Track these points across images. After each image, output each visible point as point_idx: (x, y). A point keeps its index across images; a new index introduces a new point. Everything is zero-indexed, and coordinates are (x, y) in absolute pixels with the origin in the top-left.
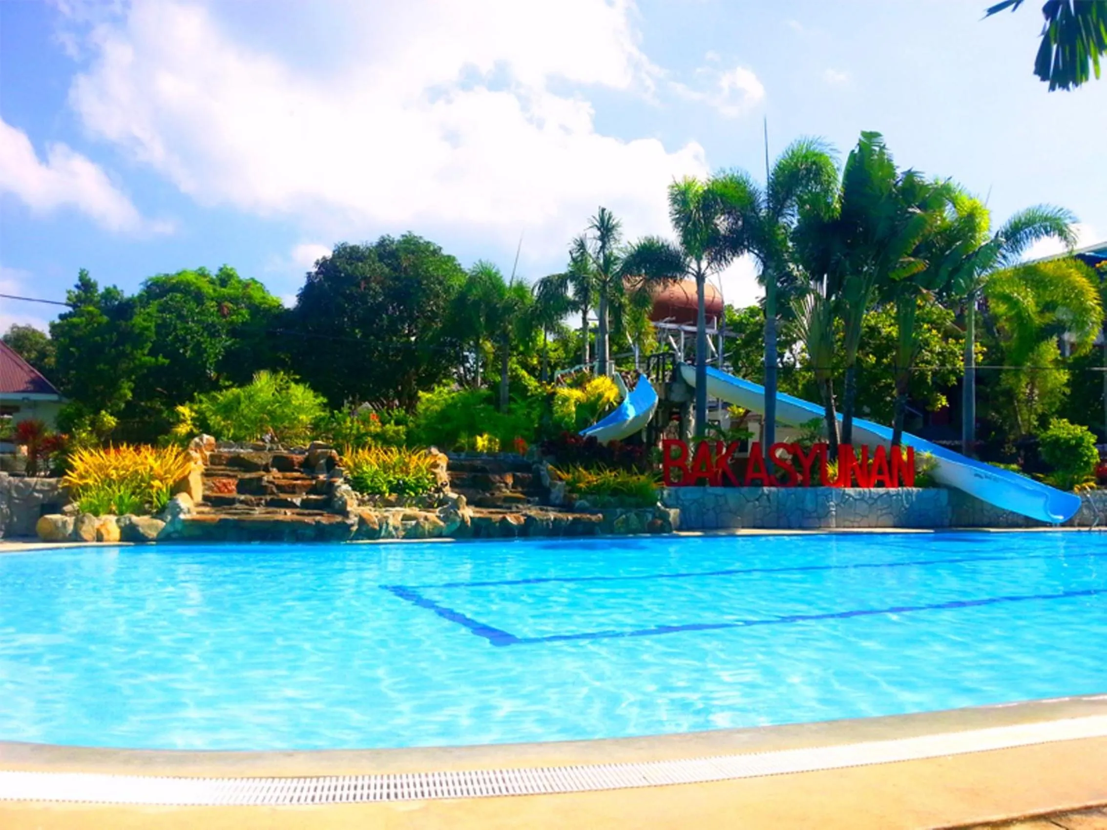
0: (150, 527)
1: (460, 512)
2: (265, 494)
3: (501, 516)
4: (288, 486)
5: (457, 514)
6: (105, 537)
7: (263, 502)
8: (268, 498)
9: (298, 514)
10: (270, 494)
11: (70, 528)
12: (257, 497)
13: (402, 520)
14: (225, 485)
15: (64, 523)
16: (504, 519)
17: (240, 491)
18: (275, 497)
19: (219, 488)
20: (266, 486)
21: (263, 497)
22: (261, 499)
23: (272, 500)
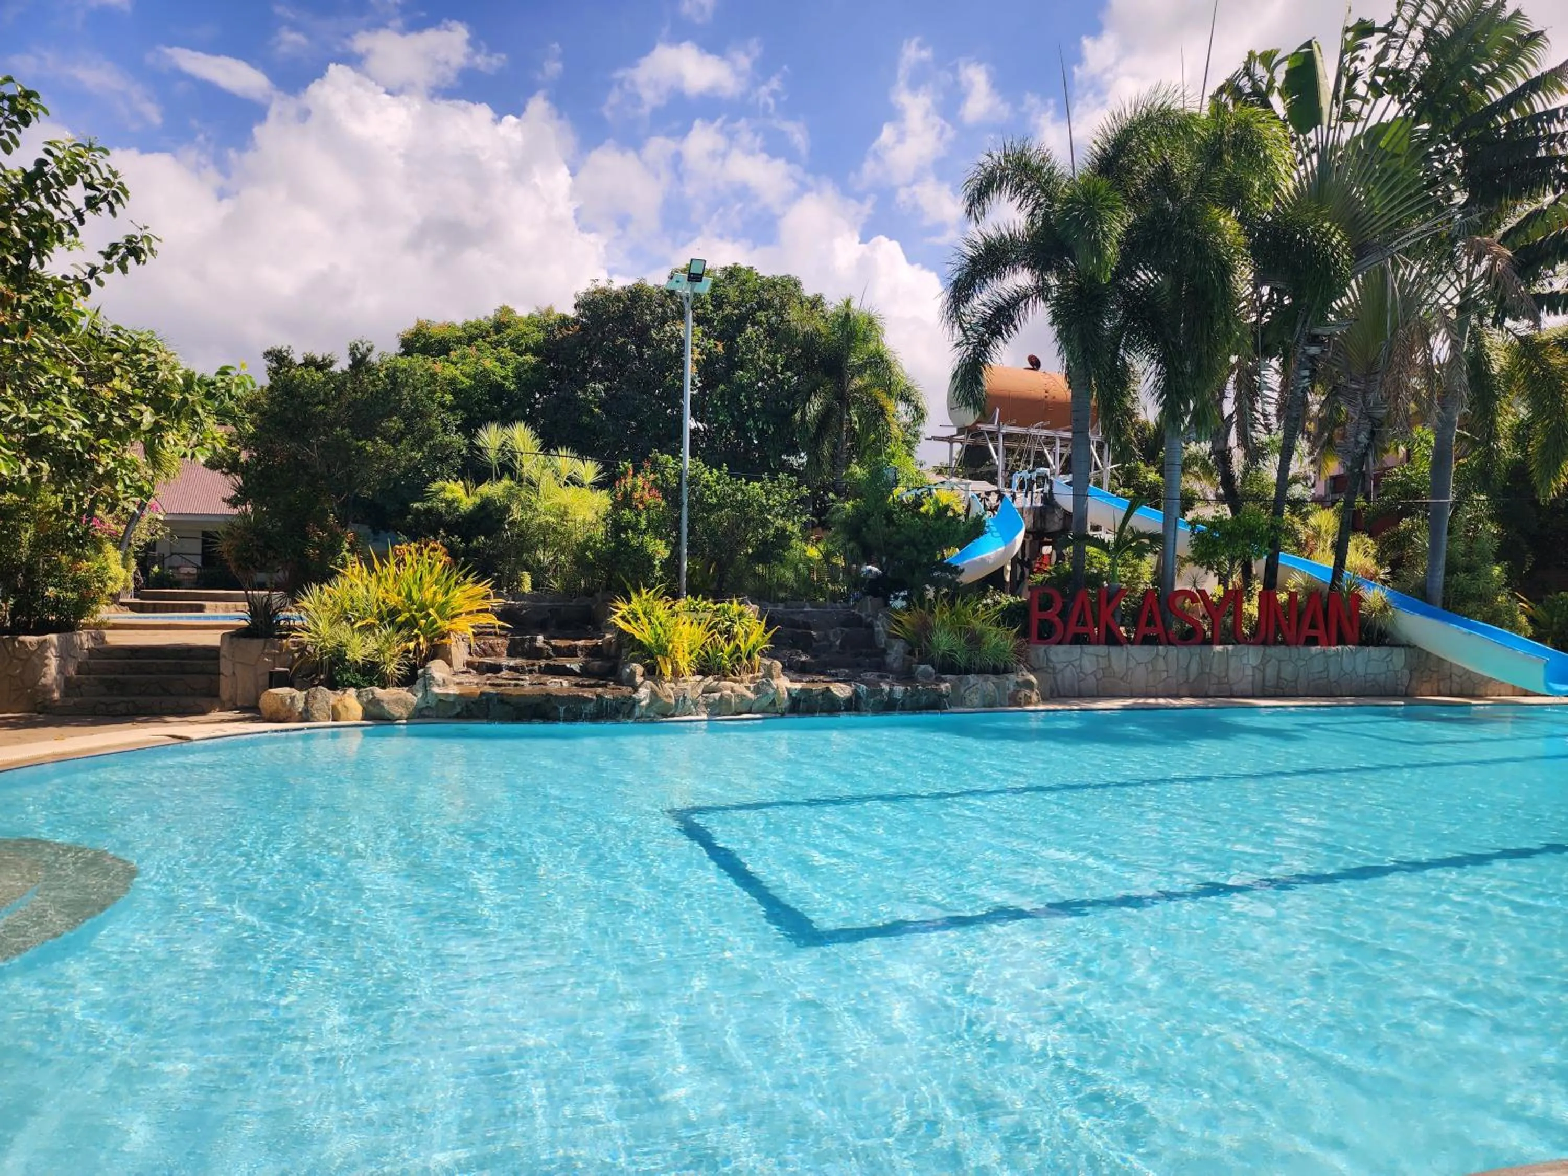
0: (397, 702)
1: (774, 683)
2: (539, 658)
3: (824, 686)
4: (568, 647)
5: (770, 685)
6: (343, 714)
7: (536, 668)
8: (543, 663)
9: (577, 685)
10: (546, 658)
11: (300, 705)
12: (530, 662)
13: (703, 692)
14: (491, 646)
15: (293, 699)
16: (828, 689)
17: (511, 655)
18: (552, 663)
19: (484, 651)
20: (540, 648)
21: (536, 662)
22: (533, 665)
23: (547, 665)
